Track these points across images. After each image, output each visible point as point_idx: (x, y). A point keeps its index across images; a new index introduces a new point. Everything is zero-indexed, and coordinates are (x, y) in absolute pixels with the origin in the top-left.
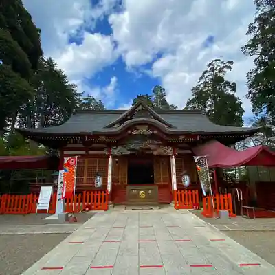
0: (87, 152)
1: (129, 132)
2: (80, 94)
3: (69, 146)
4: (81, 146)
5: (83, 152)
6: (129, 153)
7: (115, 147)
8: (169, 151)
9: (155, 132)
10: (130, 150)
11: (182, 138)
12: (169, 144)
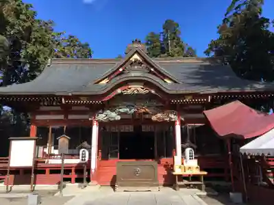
0: (66, 116)
1: (119, 91)
3: (43, 108)
4: (59, 108)
5: (61, 117)
6: (119, 118)
7: (100, 112)
9: (153, 92)
10: (120, 114)
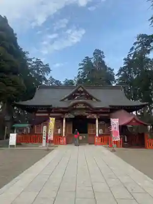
1: (74, 107)
2: (31, 60)
3: (39, 111)
4: (46, 111)
5: (47, 115)
6: (74, 117)
7: (67, 114)
8: (95, 116)
9: (87, 107)
11: (101, 110)
12: (95, 113)
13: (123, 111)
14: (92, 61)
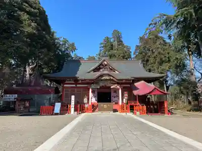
0: (76, 85)
1: (100, 78)
3: (66, 82)
4: (73, 82)
5: (74, 86)
6: (99, 87)
7: (93, 85)
8: (118, 87)
9: (112, 78)
11: (124, 81)
12: (118, 83)
13: (143, 82)
14: (112, 40)
